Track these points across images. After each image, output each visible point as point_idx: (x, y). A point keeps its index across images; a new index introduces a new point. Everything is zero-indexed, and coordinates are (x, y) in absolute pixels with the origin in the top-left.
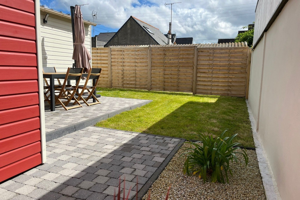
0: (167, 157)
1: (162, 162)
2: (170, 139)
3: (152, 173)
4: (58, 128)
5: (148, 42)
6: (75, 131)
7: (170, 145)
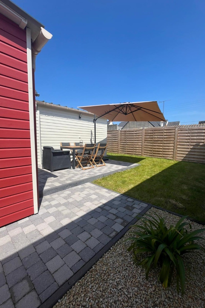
0: (126, 226)
1: (119, 232)
2: (139, 202)
3: (103, 246)
4: (66, 183)
5: (147, 126)
6: (77, 186)
7: (135, 210)
